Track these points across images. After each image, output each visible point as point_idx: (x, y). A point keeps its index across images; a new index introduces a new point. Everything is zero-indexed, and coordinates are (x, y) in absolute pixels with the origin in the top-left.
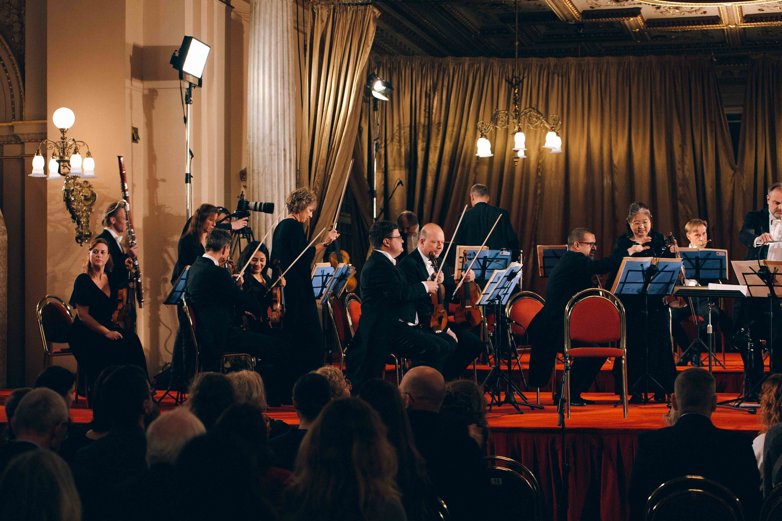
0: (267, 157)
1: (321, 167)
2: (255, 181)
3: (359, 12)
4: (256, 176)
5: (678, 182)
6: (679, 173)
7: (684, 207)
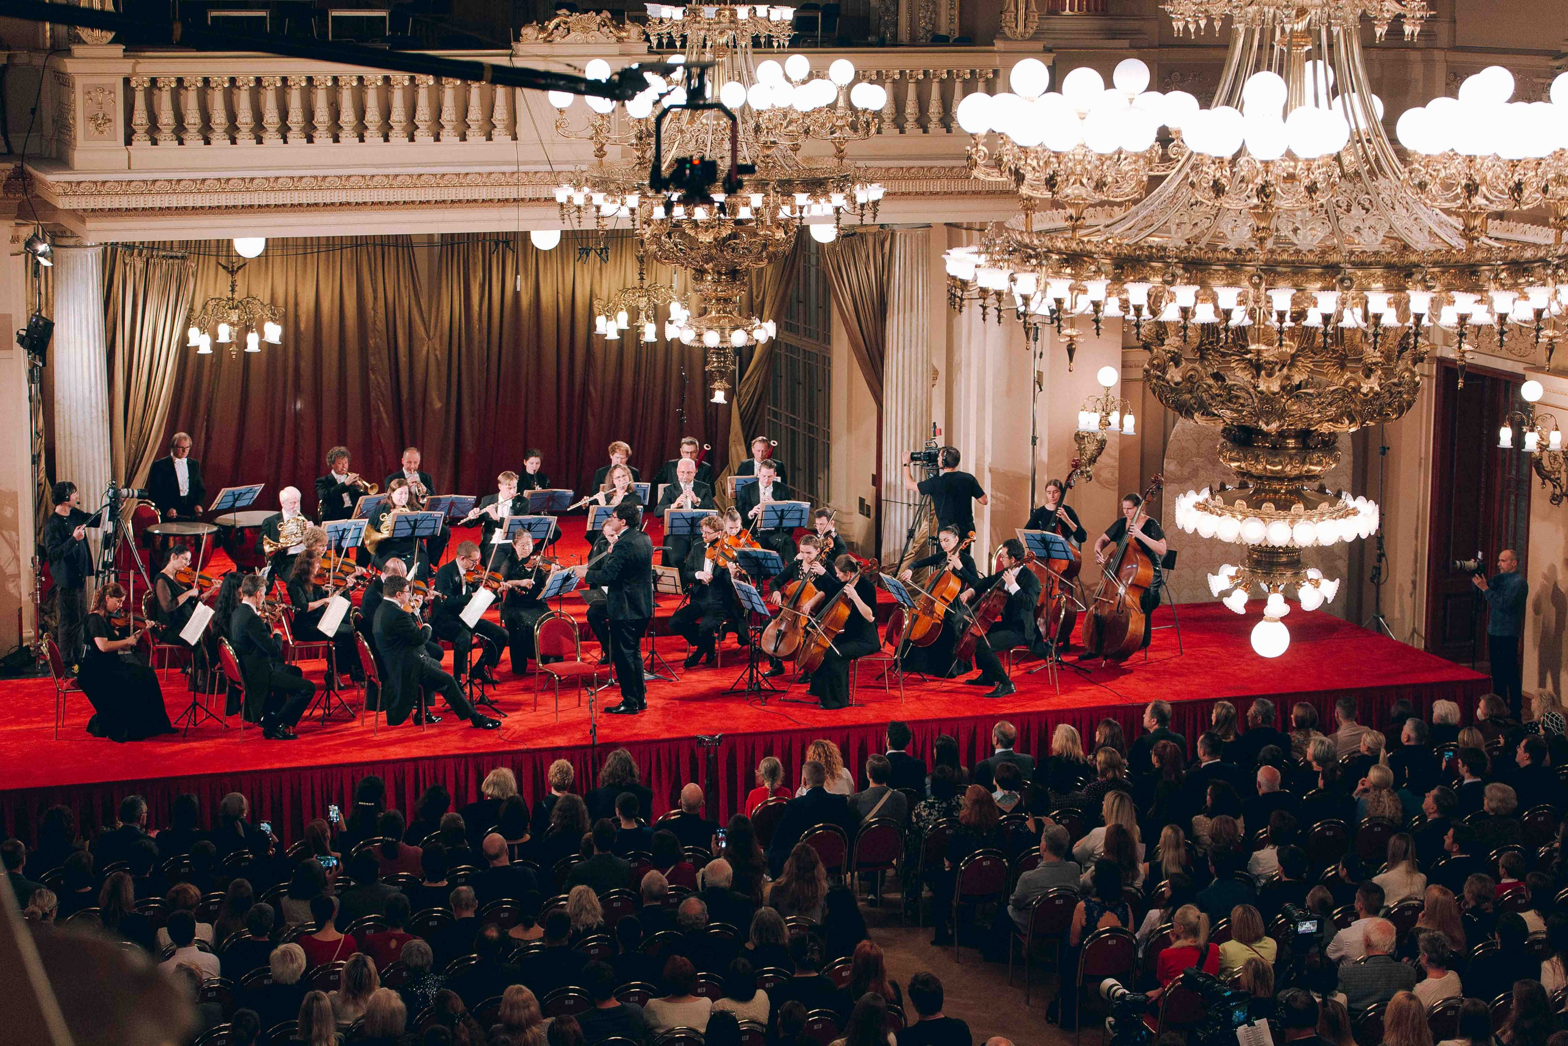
0: (88, 420)
1: (137, 426)
2: (74, 446)
3: (176, 267)
4: (74, 440)
5: (370, 351)
6: (371, 342)
7: (376, 379)
